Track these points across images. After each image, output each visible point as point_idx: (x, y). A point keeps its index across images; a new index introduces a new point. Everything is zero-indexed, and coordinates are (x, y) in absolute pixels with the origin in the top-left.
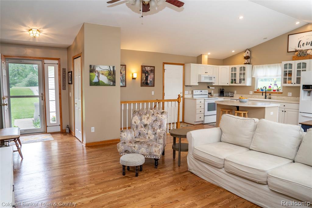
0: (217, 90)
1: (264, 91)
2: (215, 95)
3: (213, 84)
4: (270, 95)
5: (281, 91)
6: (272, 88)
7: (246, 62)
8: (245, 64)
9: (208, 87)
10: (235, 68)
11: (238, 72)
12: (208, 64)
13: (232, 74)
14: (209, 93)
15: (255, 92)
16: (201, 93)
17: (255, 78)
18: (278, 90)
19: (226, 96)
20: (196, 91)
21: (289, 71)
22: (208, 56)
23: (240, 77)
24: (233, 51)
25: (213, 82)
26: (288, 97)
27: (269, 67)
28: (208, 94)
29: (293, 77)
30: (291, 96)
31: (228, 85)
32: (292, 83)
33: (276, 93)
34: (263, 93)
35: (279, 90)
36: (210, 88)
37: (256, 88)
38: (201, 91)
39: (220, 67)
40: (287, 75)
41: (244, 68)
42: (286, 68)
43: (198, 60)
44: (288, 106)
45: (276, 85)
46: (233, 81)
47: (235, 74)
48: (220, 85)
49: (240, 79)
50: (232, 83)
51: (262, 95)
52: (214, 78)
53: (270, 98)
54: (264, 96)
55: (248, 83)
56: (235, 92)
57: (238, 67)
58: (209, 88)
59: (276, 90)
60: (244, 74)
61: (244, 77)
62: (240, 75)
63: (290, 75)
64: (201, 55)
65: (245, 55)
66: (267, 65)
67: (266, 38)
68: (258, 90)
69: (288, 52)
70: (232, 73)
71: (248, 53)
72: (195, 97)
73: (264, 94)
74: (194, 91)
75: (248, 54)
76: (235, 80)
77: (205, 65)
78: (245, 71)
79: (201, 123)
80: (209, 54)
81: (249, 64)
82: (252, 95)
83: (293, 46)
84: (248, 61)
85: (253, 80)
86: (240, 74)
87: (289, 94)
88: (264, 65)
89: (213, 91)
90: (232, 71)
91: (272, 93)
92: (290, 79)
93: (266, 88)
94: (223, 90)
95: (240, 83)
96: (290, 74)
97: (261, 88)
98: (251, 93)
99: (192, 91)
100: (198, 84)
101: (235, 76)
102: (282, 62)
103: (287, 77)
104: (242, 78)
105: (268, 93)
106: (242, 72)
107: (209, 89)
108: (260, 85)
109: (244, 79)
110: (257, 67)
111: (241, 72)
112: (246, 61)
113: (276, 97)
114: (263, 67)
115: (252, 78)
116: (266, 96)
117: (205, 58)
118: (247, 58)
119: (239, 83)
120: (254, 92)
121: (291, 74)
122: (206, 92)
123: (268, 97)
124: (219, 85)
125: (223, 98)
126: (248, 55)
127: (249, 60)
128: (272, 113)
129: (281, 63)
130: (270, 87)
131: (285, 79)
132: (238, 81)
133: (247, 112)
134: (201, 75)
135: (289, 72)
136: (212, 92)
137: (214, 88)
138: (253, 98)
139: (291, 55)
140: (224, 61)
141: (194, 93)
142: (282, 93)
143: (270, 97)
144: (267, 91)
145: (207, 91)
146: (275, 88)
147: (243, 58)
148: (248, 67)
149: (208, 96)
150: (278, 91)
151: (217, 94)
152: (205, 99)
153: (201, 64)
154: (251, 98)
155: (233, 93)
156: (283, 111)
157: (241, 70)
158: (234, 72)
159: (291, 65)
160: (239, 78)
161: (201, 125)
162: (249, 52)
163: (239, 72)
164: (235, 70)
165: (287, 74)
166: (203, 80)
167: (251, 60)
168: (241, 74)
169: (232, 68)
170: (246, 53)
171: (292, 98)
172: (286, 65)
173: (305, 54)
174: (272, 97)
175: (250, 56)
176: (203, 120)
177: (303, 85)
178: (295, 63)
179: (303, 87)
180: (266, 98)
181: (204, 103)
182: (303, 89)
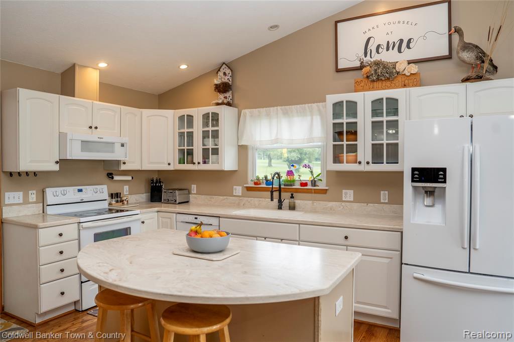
0: (141, 184)
1: (276, 186)
2: (132, 199)
3: (123, 167)
4: (292, 197)
5: (322, 186)
6: (296, 177)
7: (220, 101)
8: (218, 104)
9: (110, 176)
10: (190, 117)
11: (198, 129)
12: (100, 101)
13: (181, 135)
14: (112, 196)
15: (249, 189)
16: (78, 197)
17: (246, 146)
18: (314, 183)
19: (168, 202)
20: (59, 189)
21: (347, 123)
22: (102, 73)
23: (204, 145)
24: (183, 67)
25: (122, 159)
26: (343, 204)
27: (286, 113)
28: (106, 195)
29: (360, 143)
30: (352, 199)
31: (171, 168)
32: (360, 163)
33: (310, 191)
34: (272, 192)
35: (317, 184)
36: (116, 178)
37: (250, 177)
38: (80, 191)
39: (147, 112)
40: (344, 135)
41: (215, 118)
42: (337, 114)
43: (65, 82)
45: (309, 167)
46: (187, 155)
47: (190, 135)
48: (147, 167)
49: (206, 152)
50: (181, 161)
51: (272, 200)
52: (123, 145)
53: (292, 208)
54: (276, 202)
55: (228, 161)
56: (194, 188)
57: (197, 113)
58: (113, 178)
59: (309, 183)
60: (216, 135)
61: (216, 145)
62: (206, 139)
63: (352, 137)
64: (74, 67)
65: (218, 79)
66: (279, 108)
67: (277, 26)
68: (256, 184)
69: (338, 71)
70: (182, 131)
71: (225, 74)
72: (50, 210)
73: (276, 194)
74: (50, 191)
75: (227, 77)
76: (190, 153)
77: (90, 101)
78: (217, 125)
79: (72, 308)
80: (103, 65)
81: (229, 104)
82: (242, 196)
83: (350, 55)
84: (226, 98)
85: (243, 150)
86: (205, 135)
87: (346, 194)
88: (272, 109)
89: (126, 188)
90: (181, 126)
91: (297, 191)
92: (353, 149)
93: (279, 177)
94: (160, 182)
95: (205, 162)
96: (353, 133)
97: (266, 177)
98: (238, 190)
99: (42, 193)
100: (56, 168)
101: (190, 142)
102: (328, 97)
103: (345, 143)
104: (210, 144)
105: (286, 191)
106: (210, 129)
107: (110, 181)
108: (262, 169)
109: (216, 151)
110: (251, 116)
111: (207, 129)
112: (221, 98)
113: (311, 202)
114: (268, 115)
116: (280, 202)
117: (89, 79)
118: (223, 88)
119: (201, 161)
120: (245, 189)
121: (356, 133)
122: (102, 191)
123: (286, 203)
124: (143, 169)
125: (156, 209)
126: (226, 79)
127: (229, 94)
129: (324, 100)
130: (290, 173)
131: (338, 148)
132: (198, 156)
134: (66, 134)
135: (350, 129)
136: (126, 189)
137: (129, 178)
138: (244, 206)
139: (351, 77)
141: (52, 199)
142: (324, 192)
143: (292, 205)
144: (282, 186)
145: (105, 188)
146: (307, 177)
147: (213, 88)
148: (226, 115)
149: (110, 204)
150: (315, 186)
151: (144, 197)
153: (73, 95)
154: (238, 207)
155: (186, 192)
157: (206, 124)
158: (186, 130)
159: (352, 105)
160: (201, 147)
162: (228, 71)
163: (201, 129)
164: (190, 124)
165: (342, 132)
166: (75, 153)
167: (236, 95)
168: (208, 136)
169: (181, 118)
170: (221, 74)
171: (356, 206)
172: (337, 106)
173: (391, 73)
174: (298, 202)
175: (230, 83)
176: (77, 298)
177: (414, 170)
178: (364, 99)
179: (413, 175)
180: (280, 208)
181: (77, 237)
182: (413, 181)
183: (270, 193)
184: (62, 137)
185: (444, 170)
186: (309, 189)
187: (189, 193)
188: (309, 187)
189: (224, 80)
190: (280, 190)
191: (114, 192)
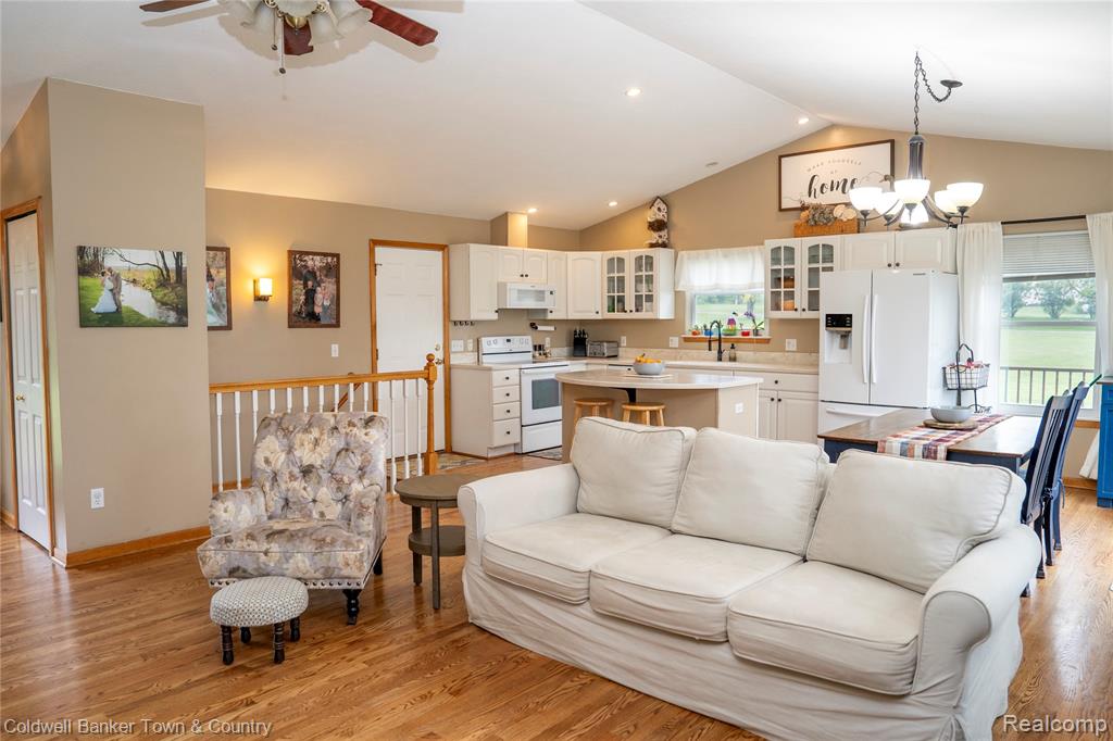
0: (564, 335)
1: (715, 336)
2: (555, 352)
3: (550, 317)
4: (733, 347)
5: (765, 335)
6: (738, 326)
7: (654, 241)
8: (652, 246)
9: (533, 326)
10: (621, 261)
11: (629, 273)
12: (529, 247)
13: (611, 280)
14: (535, 347)
15: (687, 340)
16: (506, 347)
17: (684, 292)
18: (756, 332)
19: (594, 356)
20: (492, 339)
21: (785, 269)
22: (530, 217)
23: (636, 291)
24: (613, 204)
25: (550, 307)
26: (786, 354)
27: (725, 256)
28: (531, 349)
29: (797, 290)
30: (795, 349)
31: (599, 317)
32: (796, 310)
33: (751, 341)
34: (710, 341)
35: (759, 333)
36: (540, 328)
37: (688, 327)
38: (508, 341)
39: (572, 255)
40: (782, 280)
41: (650, 261)
42: (776, 260)
43: (496, 231)
44: (788, 381)
45: (751, 315)
46: (616, 303)
47: (621, 280)
48: (572, 316)
49: (638, 298)
50: (611, 309)
51: (710, 350)
52: (551, 293)
53: (733, 359)
54: (715, 352)
55: (664, 309)
56: (624, 340)
57: (629, 255)
58: (536, 328)
59: (751, 333)
60: (650, 279)
61: (651, 291)
62: (639, 285)
63: (790, 283)
64: (506, 214)
65: (652, 215)
66: (719, 250)
67: (715, 164)
68: (694, 333)
69: (781, 210)
70: (611, 275)
71: (659, 209)
72: (485, 359)
73: (715, 345)
74: (484, 340)
75: (661, 214)
76: (621, 300)
77: (521, 249)
78: (651, 269)
79: (512, 450)
80: (532, 210)
81: (664, 245)
82: (679, 348)
83: (794, 194)
84: (660, 237)
85: (679, 297)
86: (638, 280)
87: (789, 343)
88: (711, 251)
89: (548, 340)
90: (610, 270)
91: (738, 341)
92: (790, 296)
93: (719, 326)
94: (584, 334)
95: (637, 310)
96: (790, 280)
97: (705, 327)
98: (675, 341)
99: (478, 342)
100: (495, 317)
101: (621, 288)
102: (766, 241)
103: (782, 290)
104: (644, 292)
105: (727, 341)
106: (644, 273)
107: (534, 332)
108: (701, 319)
109: (650, 298)
110: (689, 258)
111: (640, 274)
112: (654, 237)
113: (751, 353)
114: (707, 257)
115: (676, 293)
116: (720, 352)
117: (519, 225)
118: (658, 226)
119: (634, 310)
120: (682, 340)
121: (793, 280)
122: (525, 342)
123: (726, 354)
124: (570, 318)
125: (585, 361)
126: (660, 216)
127: (663, 233)
128: (739, 407)
129: (762, 244)
130: (731, 322)
131: (776, 295)
132: (630, 303)
133: (663, 407)
134: (505, 284)
135: (788, 275)
136: (547, 342)
137: (552, 329)
138: (681, 359)
139: (791, 221)
140: (585, 237)
141: (485, 348)
142: (766, 341)
143: (733, 356)
144: (722, 336)
145: (529, 338)
146: (749, 326)
147: (647, 225)
148: (662, 257)
149: (534, 357)
150: (757, 335)
151: (565, 351)
152: (523, 366)
153: (506, 245)
154: (675, 359)
155: (615, 345)
156: (772, 399)
157: (639, 267)
158: (616, 275)
159: (790, 251)
160: (634, 294)
161: (512, 459)
162: (663, 206)
163: (633, 274)
164: (621, 268)
165: (780, 279)
166: (513, 302)
167: (672, 234)
168: (641, 282)
169: (611, 261)
170: (655, 209)
171: (798, 356)
172: (776, 251)
173: (828, 220)
174: (739, 354)
175: (666, 220)
176: (518, 440)
177: (827, 316)
178: (802, 245)
179: (827, 320)
180: (720, 359)
181: (518, 382)
182: (827, 326)
183: (707, 344)
184: (502, 288)
185: (850, 316)
186: (751, 338)
187: (619, 346)
188: (751, 336)
189: (658, 217)
190: (720, 340)
191: (537, 344)
